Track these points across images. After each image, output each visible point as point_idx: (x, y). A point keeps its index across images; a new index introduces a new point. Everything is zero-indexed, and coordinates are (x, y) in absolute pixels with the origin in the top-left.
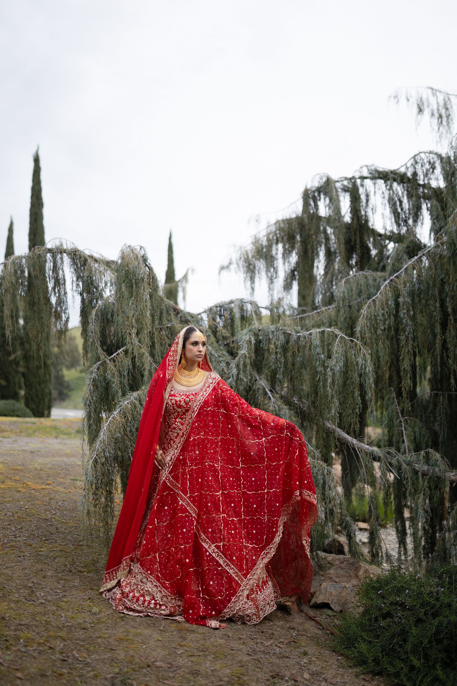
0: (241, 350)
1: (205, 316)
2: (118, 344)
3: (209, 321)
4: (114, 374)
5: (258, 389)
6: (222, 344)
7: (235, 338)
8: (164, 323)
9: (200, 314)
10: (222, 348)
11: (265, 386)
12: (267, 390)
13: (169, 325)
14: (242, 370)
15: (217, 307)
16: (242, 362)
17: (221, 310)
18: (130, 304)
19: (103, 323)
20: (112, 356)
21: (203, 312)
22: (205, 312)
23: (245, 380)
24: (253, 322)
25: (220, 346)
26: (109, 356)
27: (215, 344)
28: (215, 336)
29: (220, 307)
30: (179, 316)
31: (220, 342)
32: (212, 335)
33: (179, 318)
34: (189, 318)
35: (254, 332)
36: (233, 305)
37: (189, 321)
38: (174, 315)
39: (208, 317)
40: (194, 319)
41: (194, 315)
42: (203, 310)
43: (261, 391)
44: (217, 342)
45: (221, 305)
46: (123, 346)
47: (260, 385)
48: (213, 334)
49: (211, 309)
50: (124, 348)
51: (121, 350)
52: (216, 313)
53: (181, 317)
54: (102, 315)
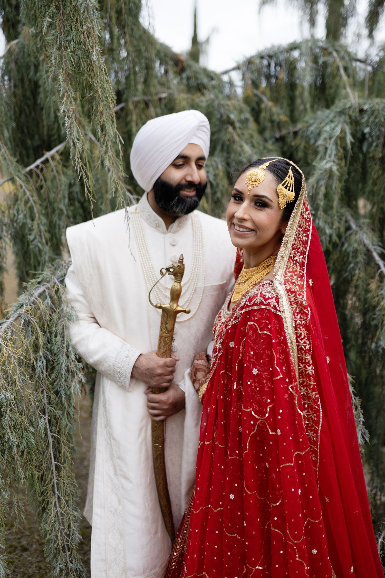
0: (322, 159)
1: (236, 77)
2: (50, 136)
3: (245, 87)
4: (31, 209)
5: (356, 252)
6: (271, 138)
7: (299, 126)
8: (152, 90)
9: (226, 72)
10: (270, 146)
11: (371, 248)
12: (375, 255)
13: (164, 95)
14: (321, 209)
15: (262, 58)
16: (323, 190)
17: (269, 65)
18: (45, 24)
19: (23, 87)
20: (32, 166)
21: (234, 69)
22: (238, 68)
23: (328, 231)
24: (343, 92)
25: (266, 140)
26: (26, 166)
27: (257, 138)
28: (257, 120)
29: (270, 57)
30: (184, 75)
31: (267, 134)
32: (251, 119)
33: (185, 81)
34: (205, 80)
35: (350, 117)
36: (296, 54)
37: (205, 87)
38: (175, 73)
39: (243, 79)
40: (214, 82)
41: (216, 74)
42: (234, 65)
43: (361, 258)
44: (261, 131)
45: (272, 53)
46: (60, 142)
47: (361, 242)
48: (253, 116)
49: (249, 62)
50: (60, 147)
51: (53, 151)
52: (259, 71)
53: (188, 78)
54: (18, 71)
